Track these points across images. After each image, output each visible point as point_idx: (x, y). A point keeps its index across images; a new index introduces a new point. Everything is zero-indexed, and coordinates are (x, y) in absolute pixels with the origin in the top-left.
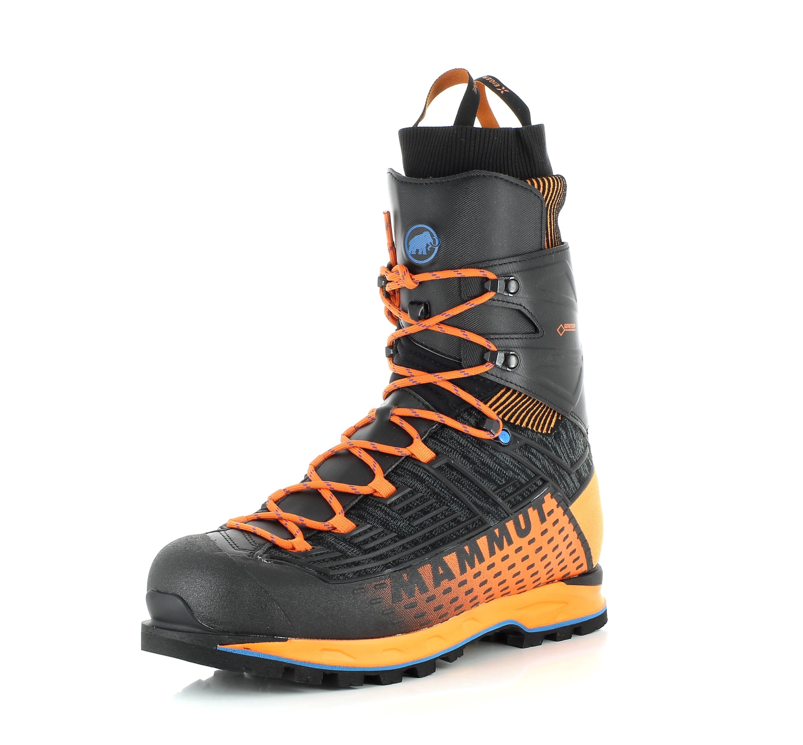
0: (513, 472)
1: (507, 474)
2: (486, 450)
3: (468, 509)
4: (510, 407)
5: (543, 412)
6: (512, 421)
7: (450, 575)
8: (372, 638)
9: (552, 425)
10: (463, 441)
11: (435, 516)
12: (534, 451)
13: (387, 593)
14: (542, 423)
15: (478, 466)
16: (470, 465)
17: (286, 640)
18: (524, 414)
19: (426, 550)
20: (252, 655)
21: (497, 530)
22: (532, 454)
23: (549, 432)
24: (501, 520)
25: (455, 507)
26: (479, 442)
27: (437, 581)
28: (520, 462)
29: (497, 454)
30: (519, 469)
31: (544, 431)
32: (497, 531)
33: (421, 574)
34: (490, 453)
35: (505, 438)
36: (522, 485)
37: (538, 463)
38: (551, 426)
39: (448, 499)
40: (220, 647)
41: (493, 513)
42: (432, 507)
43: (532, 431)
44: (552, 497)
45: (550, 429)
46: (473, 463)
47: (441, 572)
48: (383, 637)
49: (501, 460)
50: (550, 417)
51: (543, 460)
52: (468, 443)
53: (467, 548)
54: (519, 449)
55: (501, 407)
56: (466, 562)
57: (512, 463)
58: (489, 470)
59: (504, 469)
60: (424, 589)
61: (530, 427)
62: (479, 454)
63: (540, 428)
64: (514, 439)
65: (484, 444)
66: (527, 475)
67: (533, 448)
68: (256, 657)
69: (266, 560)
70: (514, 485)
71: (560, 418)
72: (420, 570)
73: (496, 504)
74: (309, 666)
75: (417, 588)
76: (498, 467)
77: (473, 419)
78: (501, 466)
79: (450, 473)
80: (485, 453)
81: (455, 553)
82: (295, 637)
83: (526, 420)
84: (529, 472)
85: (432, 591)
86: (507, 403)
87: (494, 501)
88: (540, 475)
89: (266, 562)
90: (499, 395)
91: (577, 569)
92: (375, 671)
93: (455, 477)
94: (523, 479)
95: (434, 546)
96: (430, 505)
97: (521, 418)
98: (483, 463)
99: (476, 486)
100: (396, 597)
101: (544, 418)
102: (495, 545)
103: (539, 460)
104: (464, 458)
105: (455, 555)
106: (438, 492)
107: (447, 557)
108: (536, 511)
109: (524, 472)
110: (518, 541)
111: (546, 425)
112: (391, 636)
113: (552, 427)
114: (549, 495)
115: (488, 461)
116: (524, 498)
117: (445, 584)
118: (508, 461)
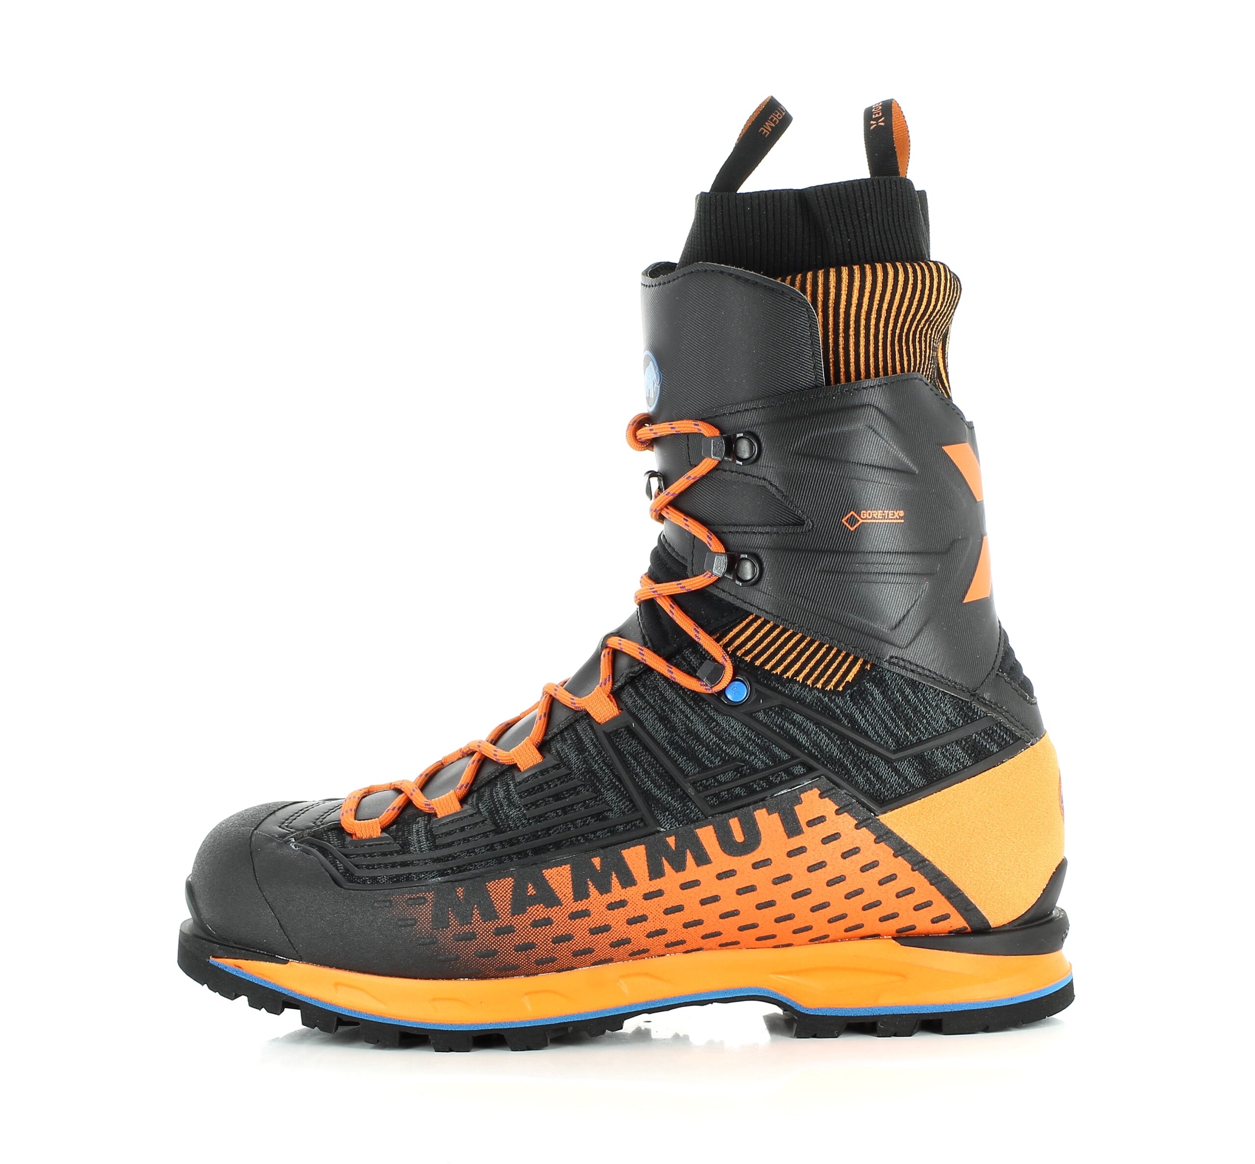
0: (743, 748)
1: (727, 751)
2: (703, 710)
3: (631, 801)
4: (764, 645)
5: (831, 655)
6: (768, 667)
7: (550, 898)
8: (416, 978)
9: (849, 678)
10: (670, 694)
11: (569, 806)
12: (798, 718)
13: (425, 913)
14: (829, 673)
15: (679, 735)
16: (665, 732)
17: (286, 962)
18: (792, 656)
19: (522, 854)
20: (244, 977)
21: (673, 838)
22: (793, 723)
23: (840, 689)
24: (687, 824)
25: (610, 796)
26: (696, 697)
27: (519, 905)
28: (759, 735)
29: (720, 719)
30: (757, 745)
31: (830, 687)
32: (671, 841)
33: (489, 891)
34: (709, 715)
35: (738, 693)
36: (755, 770)
37: (802, 738)
38: (847, 679)
39: (606, 782)
40: (212, 960)
41: (673, 811)
42: (574, 790)
43: (803, 684)
44: (821, 796)
45: (844, 684)
46: (672, 729)
47: (531, 891)
48: (435, 979)
49: (723, 728)
50: (847, 664)
51: (815, 734)
52: (676, 697)
53: (597, 861)
54: (766, 713)
55: (749, 643)
56: (589, 883)
57: (743, 735)
58: (696, 743)
59: (727, 744)
60: (489, 913)
61: (800, 678)
62: (689, 715)
63: (822, 681)
64: (755, 695)
65: (704, 700)
66: (773, 757)
67: (797, 713)
68: (248, 980)
69: (295, 846)
70: (736, 770)
71: (868, 667)
72: (491, 886)
73: (684, 797)
74: (317, 1005)
75: (476, 912)
76: (715, 740)
77: (698, 659)
78: (720, 739)
79: (628, 743)
80: (699, 715)
81: (569, 865)
82: (300, 959)
83: (796, 667)
84: (777, 751)
85: (505, 918)
86: (758, 637)
87: (684, 793)
88: (797, 757)
89: (294, 848)
90: (744, 623)
91: (934, 921)
92: (419, 1028)
93: (633, 748)
94: (759, 760)
95: (537, 851)
96: (571, 789)
97: (785, 663)
98: (690, 731)
99: (661, 766)
100: (440, 921)
101: (835, 665)
102: (665, 863)
103: (807, 734)
104: (660, 721)
105: (570, 868)
106: (596, 770)
107: (551, 871)
108: (776, 816)
109: (765, 749)
110: (721, 860)
111: (838, 677)
112: (449, 978)
113: (848, 682)
114: (816, 792)
115: (700, 728)
116: (753, 792)
117: (538, 911)
118: (734, 727)
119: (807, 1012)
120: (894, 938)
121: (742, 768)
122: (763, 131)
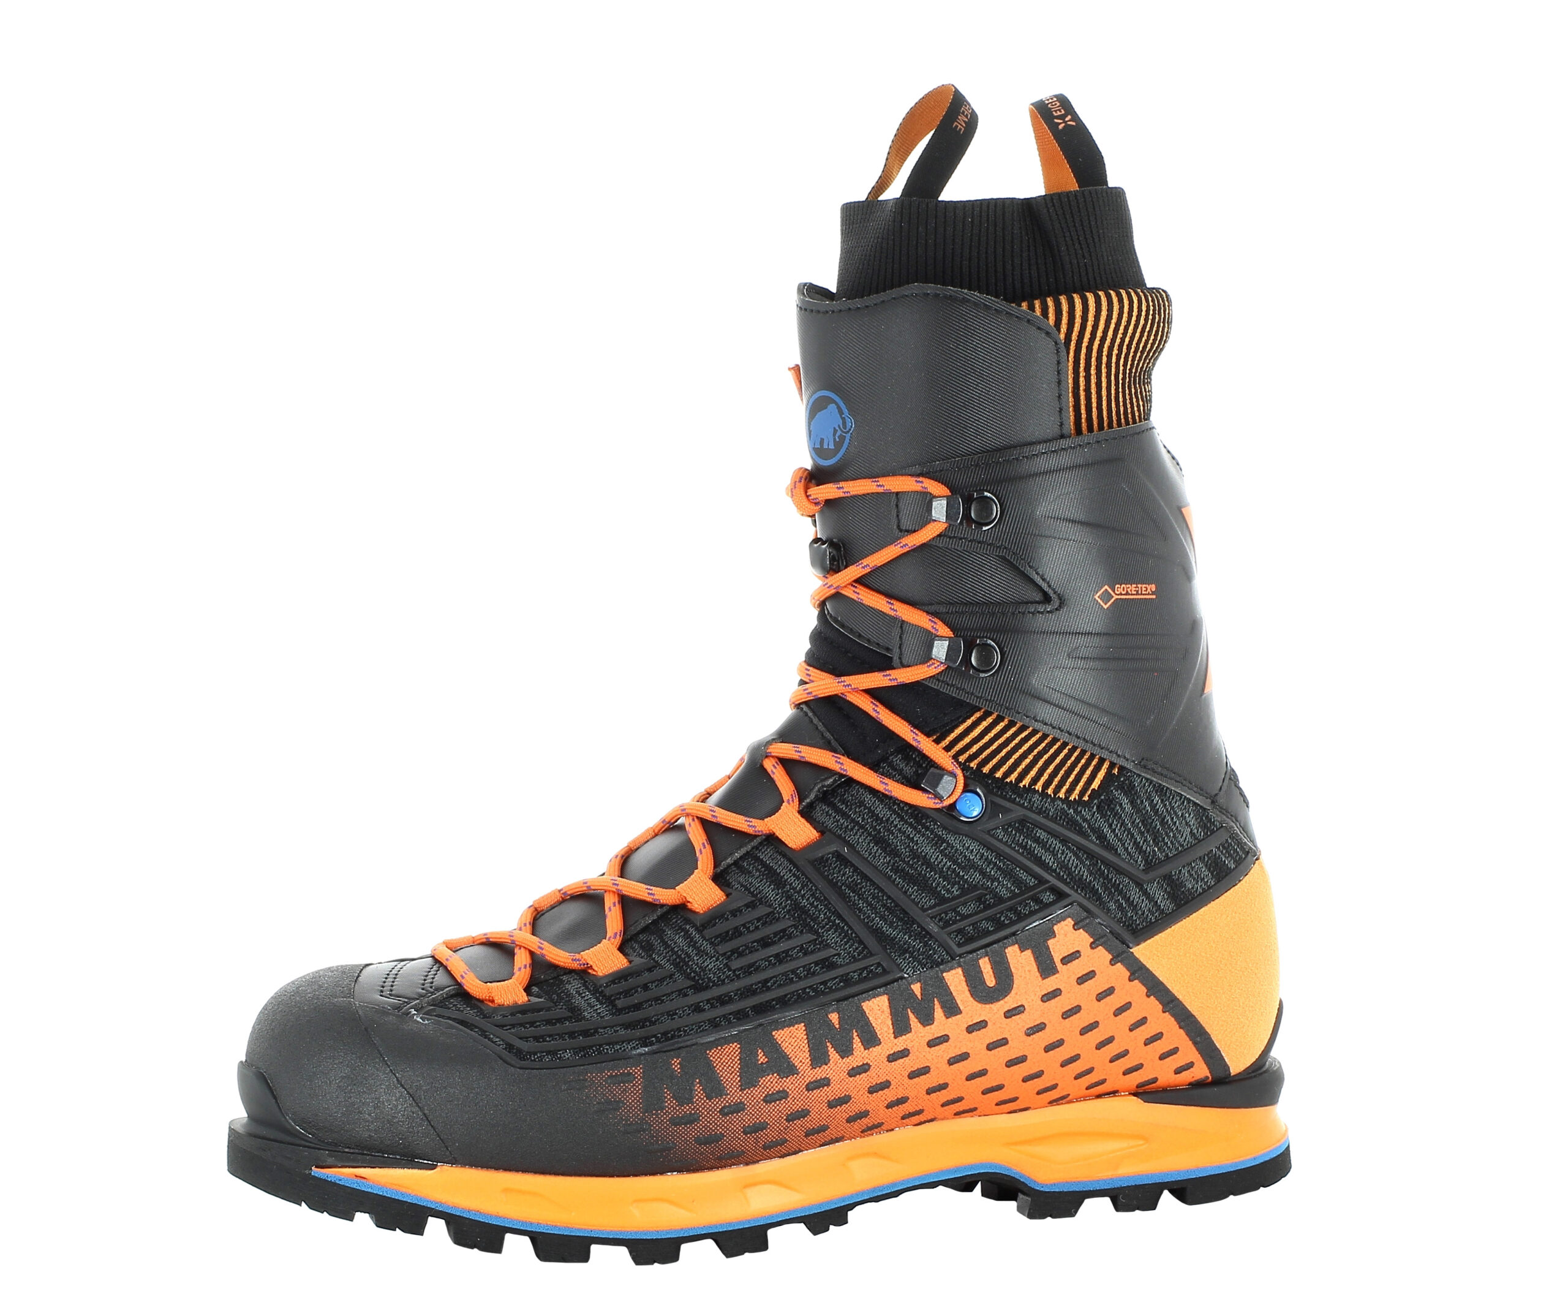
0: (983, 873)
1: (966, 877)
2: (927, 828)
3: (861, 942)
4: (994, 747)
5: (1073, 758)
6: (999, 775)
7: (786, 1068)
8: (612, 1176)
9: (1095, 785)
10: (881, 810)
11: (783, 952)
12: (1042, 834)
13: (632, 1095)
14: (1070, 779)
15: (904, 861)
16: (885, 857)
17: (433, 1167)
18: (1027, 761)
19: (741, 1016)
20: (370, 1190)
21: (918, 985)
22: (1037, 840)
23: (1086, 798)
24: (932, 967)
25: (832, 937)
26: (917, 812)
27: (750, 1075)
28: (1001, 856)
29: (951, 838)
30: (999, 868)
31: (1074, 796)
32: (916, 988)
33: (712, 1061)
34: (936, 834)
35: (973, 807)
36: (1000, 900)
37: (1048, 859)
38: (1093, 787)
39: (823, 921)
40: (316, 1172)
41: (914, 952)
42: (784, 935)
43: (1043, 794)
44: (1076, 927)
45: (1089, 792)
46: (895, 853)
47: (762, 1058)
48: (635, 1175)
49: (957, 850)
50: (1091, 768)
51: (1062, 854)
52: (891, 815)
53: (834, 1017)
54: (1005, 830)
55: (975, 746)
56: (828, 1044)
57: (982, 857)
58: (926, 869)
59: (963, 868)
60: (715, 1089)
61: (1039, 786)
62: (911, 836)
63: (1064, 790)
64: (991, 810)
65: (928, 817)
66: (1018, 882)
67: (1041, 829)
68: (377, 1194)
69: (421, 1018)
70: (979, 899)
71: (1116, 771)
72: (713, 1054)
73: (924, 935)
74: (477, 1219)
75: (698, 1087)
76: (949, 864)
77: (911, 767)
78: (955, 862)
79: (840, 872)
80: (923, 835)
81: (803, 1024)
82: (453, 1162)
83: (1033, 773)
84: (1023, 875)
85: (734, 1093)
86: (987, 738)
87: (923, 929)
88: (1047, 882)
89: (421, 1021)
90: (969, 722)
91: (1178, 1071)
92: (617, 1239)
93: (848, 878)
94: (1004, 888)
95: (761, 1010)
96: (781, 931)
97: (1019, 769)
98: (915, 855)
99: (889, 897)
100: (653, 1103)
101: (1077, 770)
102: (911, 1015)
103: (1054, 854)
104: (876, 844)
105: (804, 1028)
106: (805, 906)
107: (783, 1032)
108: (1028, 953)
109: (1009, 874)
110: (971, 1009)
111: (1081, 784)
112: (653, 1173)
113: (1094, 789)
114: (1070, 922)
115: (928, 850)
116: (1001, 926)
117: (771, 1083)
118: (972, 849)
119: (1042, 1189)
120: (1135, 1094)
121: (986, 900)
122: (957, 126)
